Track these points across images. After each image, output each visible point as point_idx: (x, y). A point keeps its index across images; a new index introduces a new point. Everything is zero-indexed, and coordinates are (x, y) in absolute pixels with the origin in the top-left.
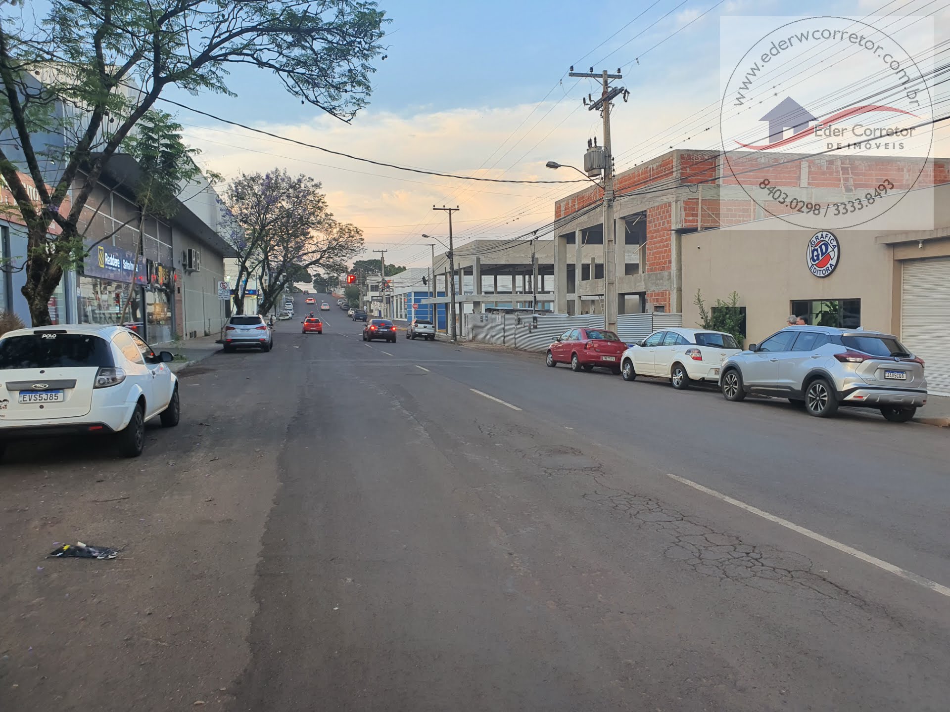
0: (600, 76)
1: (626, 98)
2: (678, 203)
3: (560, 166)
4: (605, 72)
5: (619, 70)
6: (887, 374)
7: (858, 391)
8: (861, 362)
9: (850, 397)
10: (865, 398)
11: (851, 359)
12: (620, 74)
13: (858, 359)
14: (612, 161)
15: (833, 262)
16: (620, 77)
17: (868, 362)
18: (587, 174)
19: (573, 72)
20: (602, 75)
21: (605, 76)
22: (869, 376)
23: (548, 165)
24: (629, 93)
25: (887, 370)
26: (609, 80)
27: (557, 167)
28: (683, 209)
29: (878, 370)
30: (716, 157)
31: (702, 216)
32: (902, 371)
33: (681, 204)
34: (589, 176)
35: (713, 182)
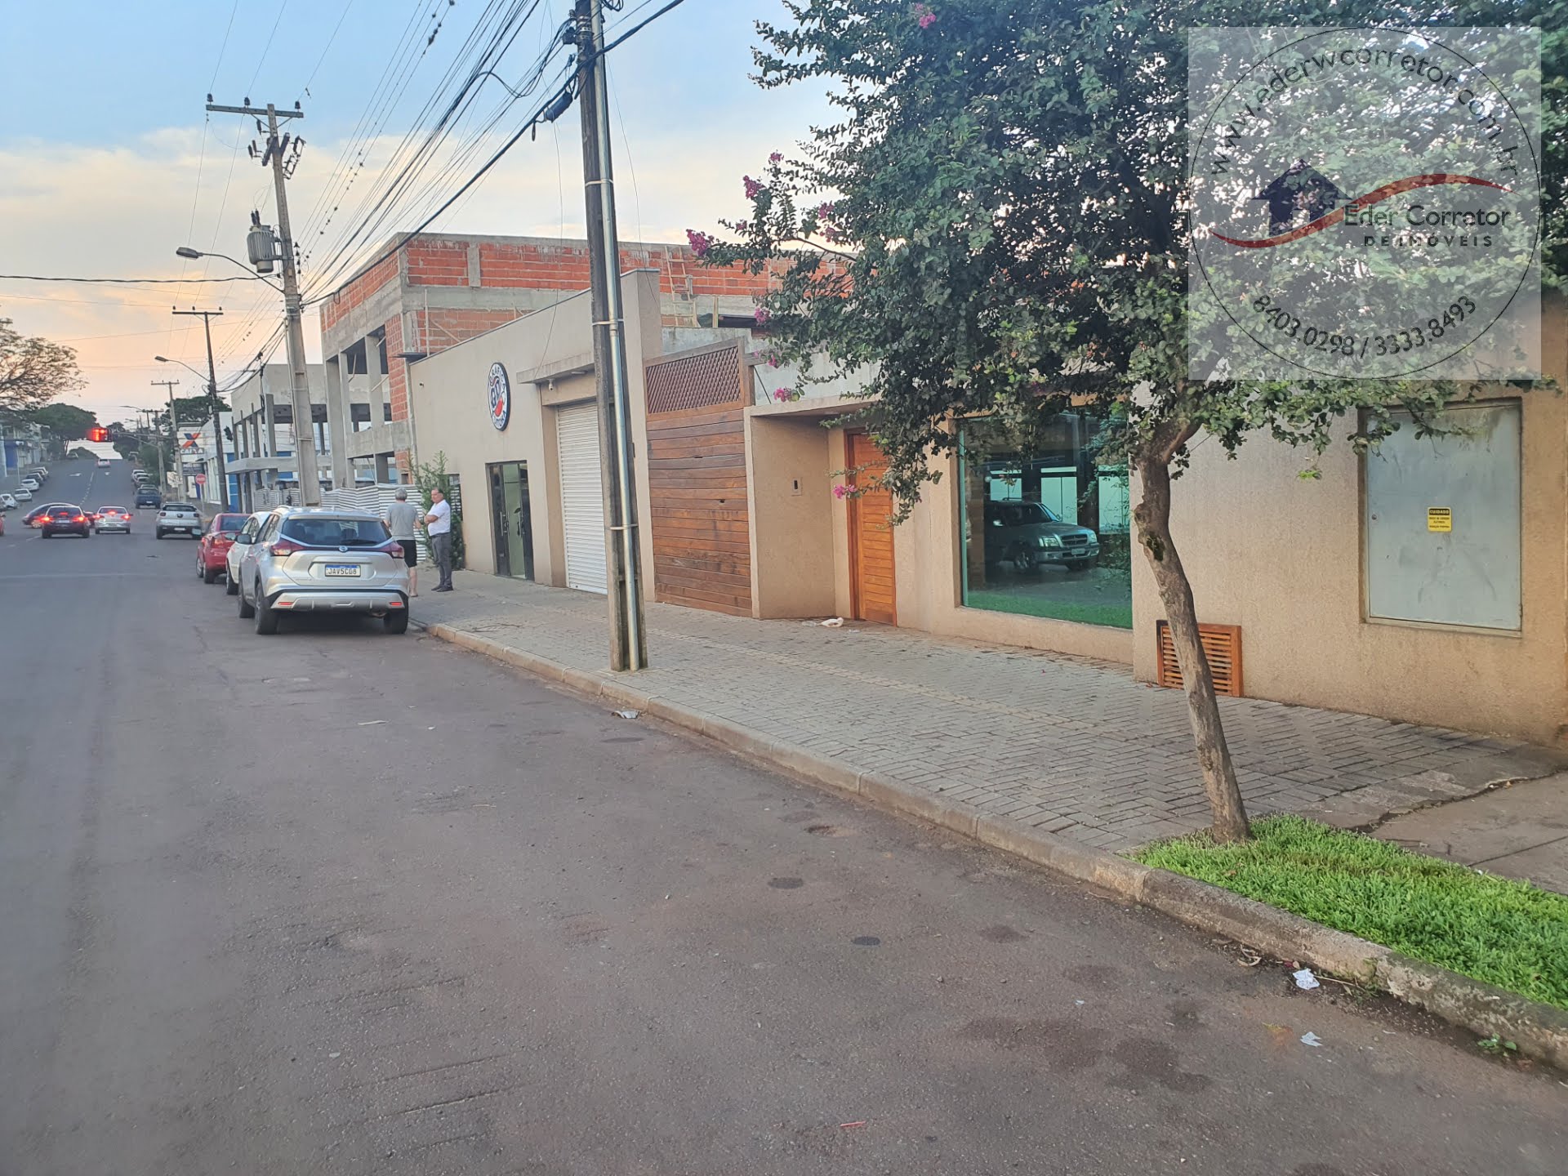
0: (264, 112)
1: (298, 151)
2: (408, 314)
3: (202, 254)
4: (271, 106)
5: (297, 105)
6: (329, 570)
7: (284, 594)
8: (289, 555)
9: (276, 605)
10: (293, 605)
11: (281, 552)
12: (300, 111)
13: (288, 552)
14: (295, 250)
15: (505, 408)
16: (300, 115)
17: (298, 554)
18: (254, 268)
19: (212, 103)
20: (266, 111)
21: (271, 112)
22: (303, 574)
23: (178, 253)
24: (303, 142)
25: (329, 565)
26: (279, 120)
27: (197, 257)
28: (416, 325)
29: (315, 565)
30: (467, 245)
31: (430, 335)
32: (354, 565)
33: (412, 316)
34: (255, 271)
35: (466, 282)
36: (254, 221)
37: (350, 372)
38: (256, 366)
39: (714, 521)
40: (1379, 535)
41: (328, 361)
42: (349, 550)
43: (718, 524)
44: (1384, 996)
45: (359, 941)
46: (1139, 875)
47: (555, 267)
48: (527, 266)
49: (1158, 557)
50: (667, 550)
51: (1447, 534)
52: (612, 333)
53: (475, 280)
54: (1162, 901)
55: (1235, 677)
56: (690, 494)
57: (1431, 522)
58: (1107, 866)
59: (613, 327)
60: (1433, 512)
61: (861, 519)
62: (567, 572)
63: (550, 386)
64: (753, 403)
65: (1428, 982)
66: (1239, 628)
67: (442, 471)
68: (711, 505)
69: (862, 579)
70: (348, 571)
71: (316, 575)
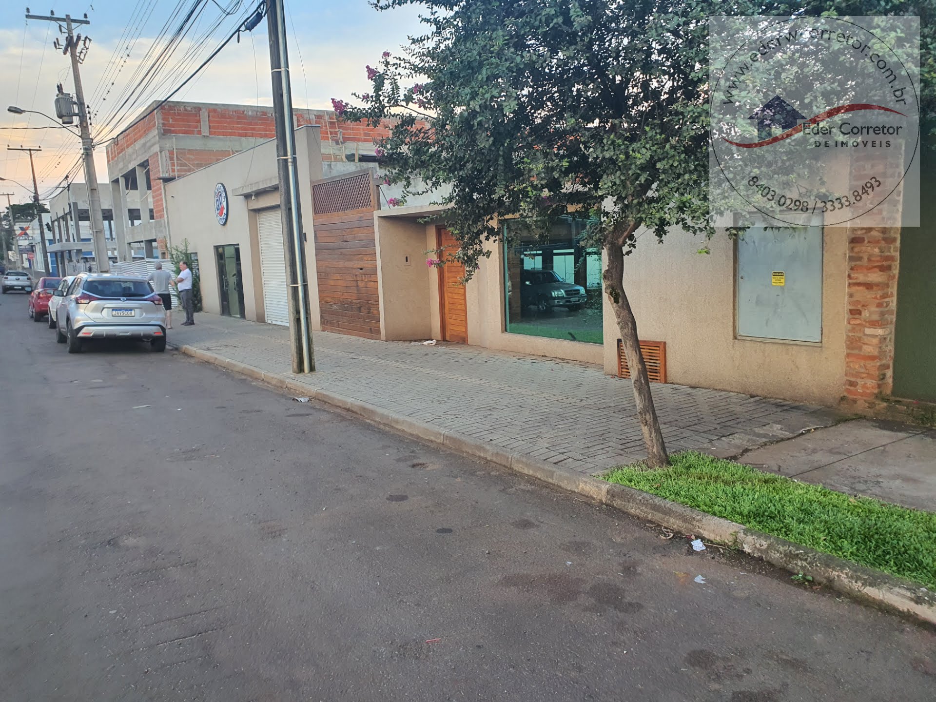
0: (63, 20)
1: (87, 45)
2: (163, 153)
3: (24, 111)
4: (68, 16)
5: (85, 16)
6: (114, 312)
7: (85, 328)
8: (88, 303)
9: (80, 335)
10: (91, 335)
11: (83, 301)
12: (87, 19)
13: (87, 301)
15: (225, 211)
16: (88, 23)
17: (94, 303)
19: (30, 14)
20: (65, 19)
21: (68, 20)
22: (98, 315)
23: (9, 110)
24: (90, 40)
25: (114, 309)
26: (74, 25)
27: (21, 113)
28: (168, 159)
29: (105, 310)
30: (200, 109)
31: (178, 166)
32: (131, 309)
33: (166, 154)
34: (61, 123)
35: (199, 132)
36: (59, 91)
37: (127, 188)
38: (65, 184)
39: (357, 281)
40: (745, 288)
41: (113, 182)
42: (127, 300)
43: (359, 283)
44: (741, 552)
45: (130, 541)
46: (605, 488)
47: (256, 124)
48: (238, 123)
49: (616, 301)
50: (328, 299)
51: (782, 287)
52: (290, 164)
53: (205, 131)
54: (617, 503)
55: (662, 371)
56: (341, 264)
57: (773, 280)
58: (586, 482)
59: (290, 160)
60: (775, 274)
61: (446, 280)
62: (266, 313)
63: (253, 197)
64: (379, 208)
65: (765, 544)
66: (665, 343)
67: (187, 250)
68: (354, 271)
69: (447, 316)
70: (127, 313)
71: (106, 316)
